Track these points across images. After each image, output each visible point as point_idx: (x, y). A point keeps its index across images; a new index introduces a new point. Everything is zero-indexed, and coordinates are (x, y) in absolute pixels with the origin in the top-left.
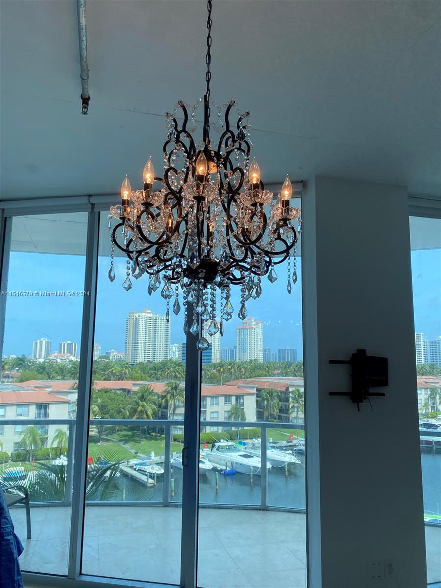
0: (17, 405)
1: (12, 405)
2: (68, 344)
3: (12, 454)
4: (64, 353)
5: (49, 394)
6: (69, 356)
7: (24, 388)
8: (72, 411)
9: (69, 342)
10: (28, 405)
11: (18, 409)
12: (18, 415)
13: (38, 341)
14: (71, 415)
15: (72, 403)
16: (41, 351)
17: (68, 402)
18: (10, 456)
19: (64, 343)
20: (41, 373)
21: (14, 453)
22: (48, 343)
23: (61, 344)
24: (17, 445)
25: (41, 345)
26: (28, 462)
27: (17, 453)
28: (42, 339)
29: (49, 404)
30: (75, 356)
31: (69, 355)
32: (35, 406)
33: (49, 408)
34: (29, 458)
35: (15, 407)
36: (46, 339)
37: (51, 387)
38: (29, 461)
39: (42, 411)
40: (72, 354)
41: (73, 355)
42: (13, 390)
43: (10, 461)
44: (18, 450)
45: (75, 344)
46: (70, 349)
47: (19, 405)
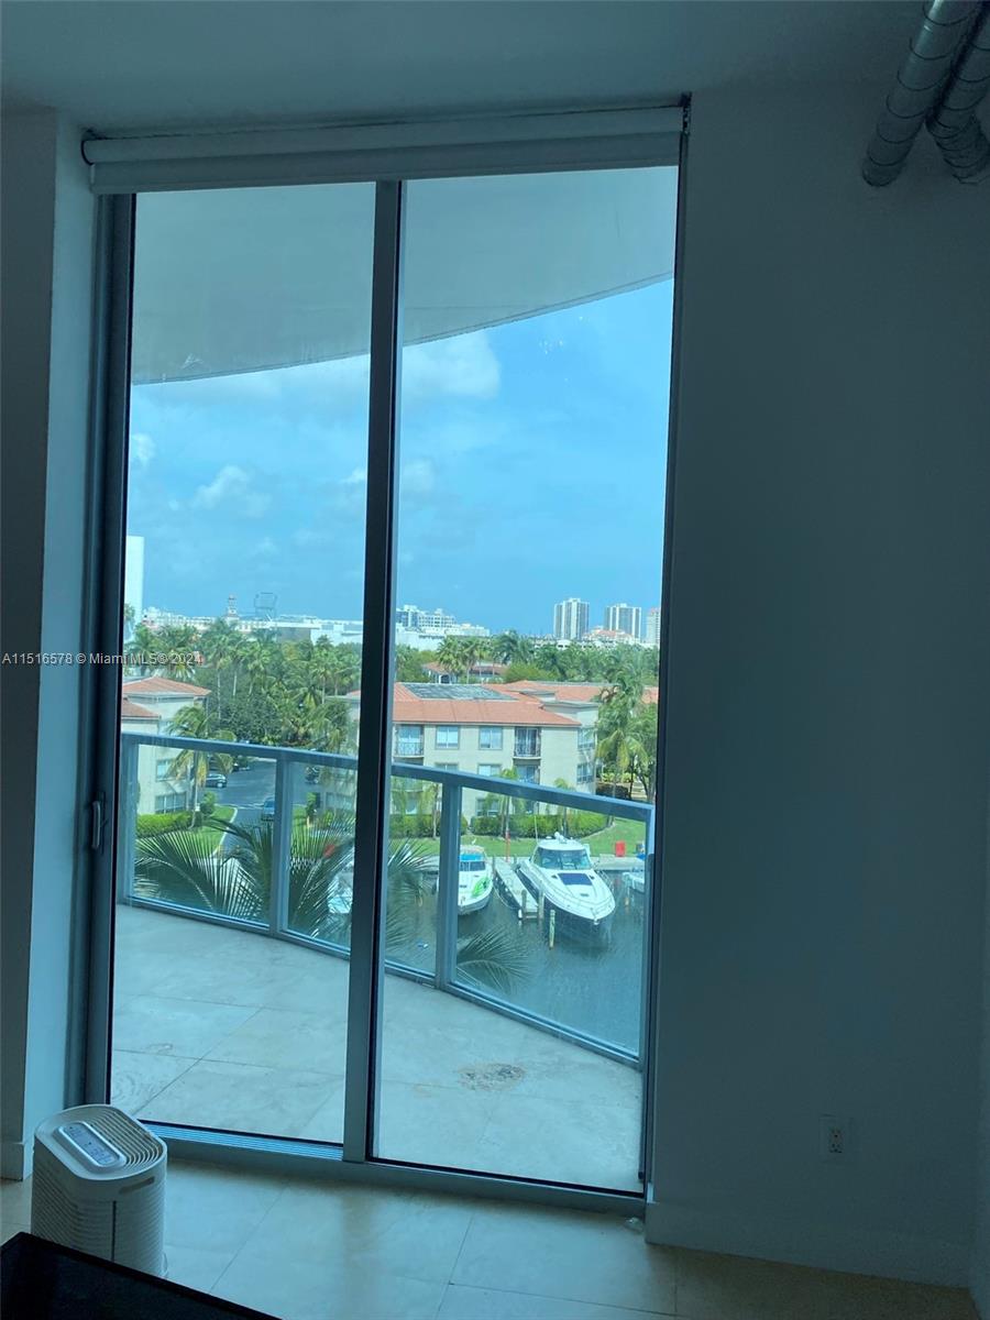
0: (481, 727)
1: (470, 725)
2: (621, 610)
3: (472, 820)
4: (613, 629)
5: (542, 708)
6: (624, 636)
7: (498, 694)
8: (585, 745)
9: (624, 606)
10: (500, 727)
11: (483, 734)
12: (482, 745)
13: (564, 604)
14: (585, 752)
15: (587, 729)
16: (568, 623)
17: (576, 728)
18: (469, 823)
19: (615, 609)
20: (546, 668)
21: (477, 817)
22: (581, 608)
23: (608, 609)
24: (481, 803)
25: (569, 611)
26: (502, 839)
27: (482, 819)
28: (571, 600)
29: (540, 728)
30: (636, 636)
31: (623, 633)
32: (513, 731)
33: (540, 737)
34: (504, 832)
35: (477, 730)
36: (579, 600)
37: (552, 694)
38: (504, 836)
39: (528, 742)
40: (630, 633)
41: (633, 633)
42: (476, 698)
43: (469, 832)
44: (485, 813)
45: (637, 611)
46: (626, 620)
47: (484, 727)
